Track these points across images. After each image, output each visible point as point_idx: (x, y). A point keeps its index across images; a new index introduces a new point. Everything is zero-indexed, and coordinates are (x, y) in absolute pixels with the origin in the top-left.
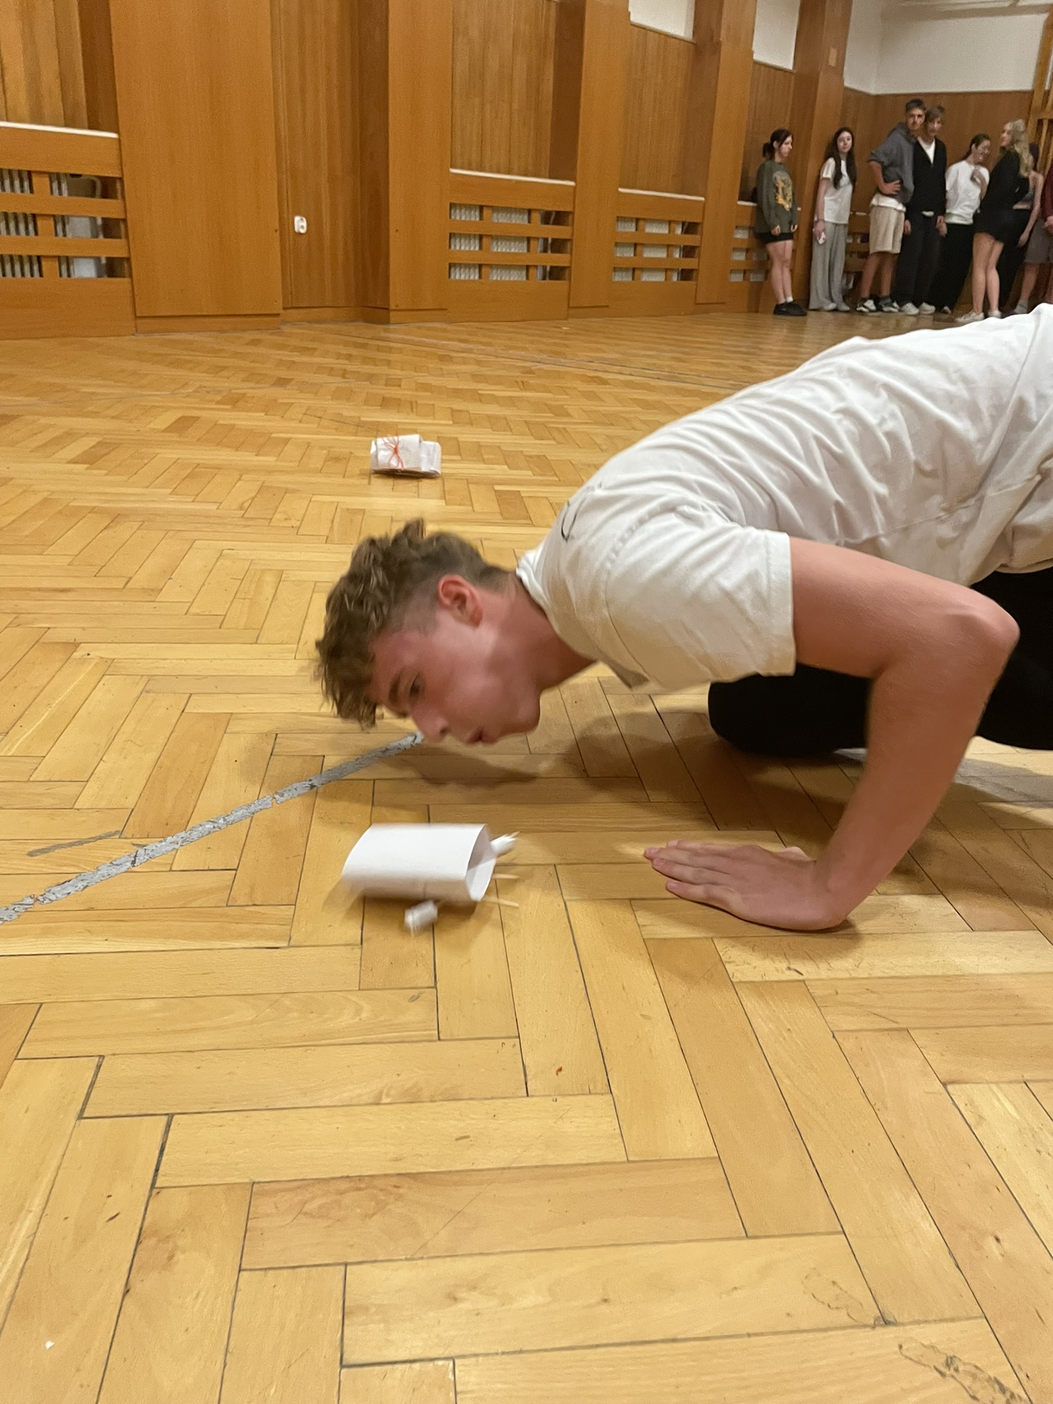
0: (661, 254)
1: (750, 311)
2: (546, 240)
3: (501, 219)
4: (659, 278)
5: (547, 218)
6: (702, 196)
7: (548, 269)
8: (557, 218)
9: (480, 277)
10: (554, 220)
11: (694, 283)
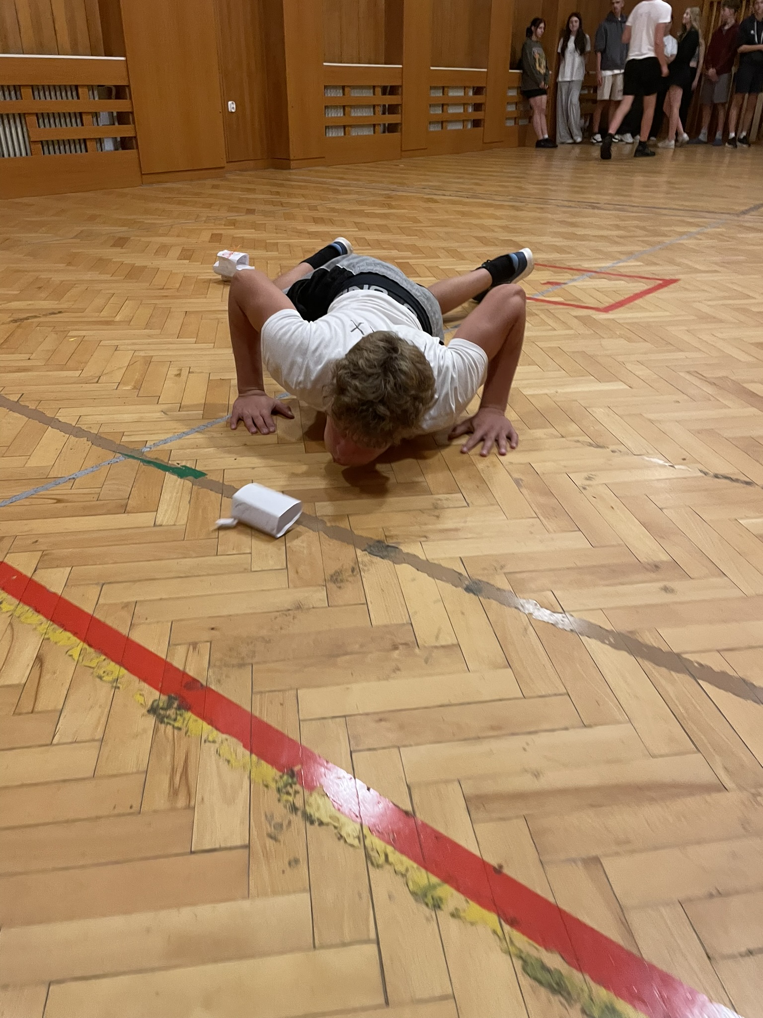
0: (460, 110)
1: (519, 146)
2: (384, 106)
3: (355, 94)
4: (459, 126)
5: (385, 90)
6: (485, 68)
7: (387, 125)
8: (392, 90)
9: (345, 134)
10: (390, 91)
11: (482, 128)
